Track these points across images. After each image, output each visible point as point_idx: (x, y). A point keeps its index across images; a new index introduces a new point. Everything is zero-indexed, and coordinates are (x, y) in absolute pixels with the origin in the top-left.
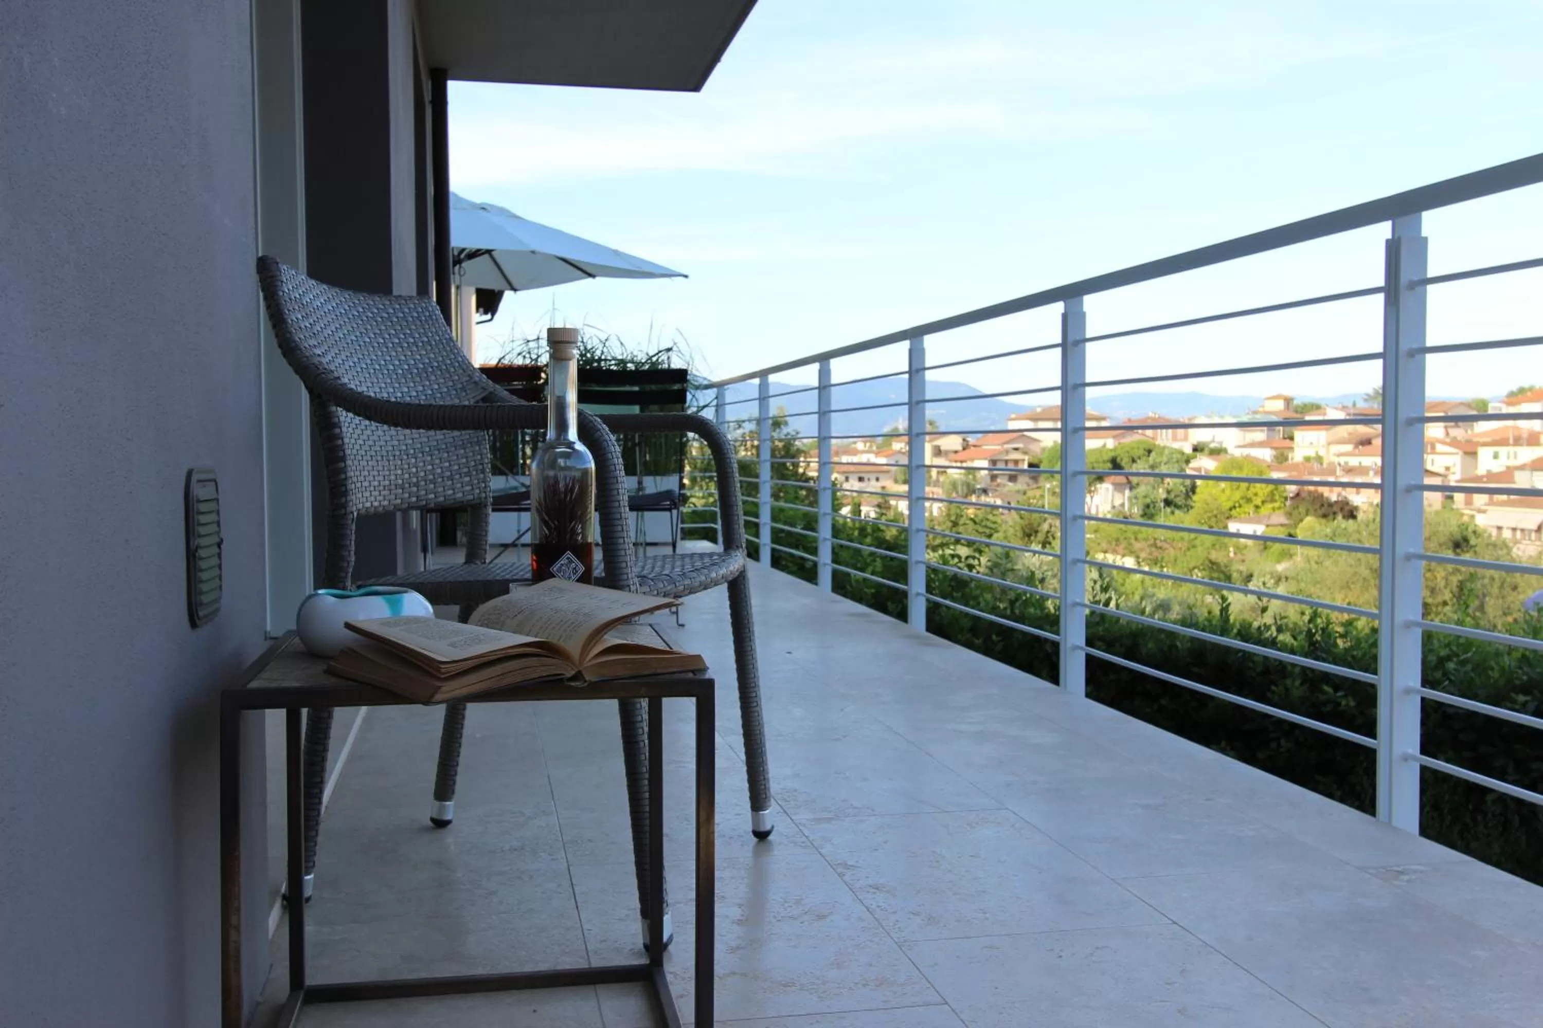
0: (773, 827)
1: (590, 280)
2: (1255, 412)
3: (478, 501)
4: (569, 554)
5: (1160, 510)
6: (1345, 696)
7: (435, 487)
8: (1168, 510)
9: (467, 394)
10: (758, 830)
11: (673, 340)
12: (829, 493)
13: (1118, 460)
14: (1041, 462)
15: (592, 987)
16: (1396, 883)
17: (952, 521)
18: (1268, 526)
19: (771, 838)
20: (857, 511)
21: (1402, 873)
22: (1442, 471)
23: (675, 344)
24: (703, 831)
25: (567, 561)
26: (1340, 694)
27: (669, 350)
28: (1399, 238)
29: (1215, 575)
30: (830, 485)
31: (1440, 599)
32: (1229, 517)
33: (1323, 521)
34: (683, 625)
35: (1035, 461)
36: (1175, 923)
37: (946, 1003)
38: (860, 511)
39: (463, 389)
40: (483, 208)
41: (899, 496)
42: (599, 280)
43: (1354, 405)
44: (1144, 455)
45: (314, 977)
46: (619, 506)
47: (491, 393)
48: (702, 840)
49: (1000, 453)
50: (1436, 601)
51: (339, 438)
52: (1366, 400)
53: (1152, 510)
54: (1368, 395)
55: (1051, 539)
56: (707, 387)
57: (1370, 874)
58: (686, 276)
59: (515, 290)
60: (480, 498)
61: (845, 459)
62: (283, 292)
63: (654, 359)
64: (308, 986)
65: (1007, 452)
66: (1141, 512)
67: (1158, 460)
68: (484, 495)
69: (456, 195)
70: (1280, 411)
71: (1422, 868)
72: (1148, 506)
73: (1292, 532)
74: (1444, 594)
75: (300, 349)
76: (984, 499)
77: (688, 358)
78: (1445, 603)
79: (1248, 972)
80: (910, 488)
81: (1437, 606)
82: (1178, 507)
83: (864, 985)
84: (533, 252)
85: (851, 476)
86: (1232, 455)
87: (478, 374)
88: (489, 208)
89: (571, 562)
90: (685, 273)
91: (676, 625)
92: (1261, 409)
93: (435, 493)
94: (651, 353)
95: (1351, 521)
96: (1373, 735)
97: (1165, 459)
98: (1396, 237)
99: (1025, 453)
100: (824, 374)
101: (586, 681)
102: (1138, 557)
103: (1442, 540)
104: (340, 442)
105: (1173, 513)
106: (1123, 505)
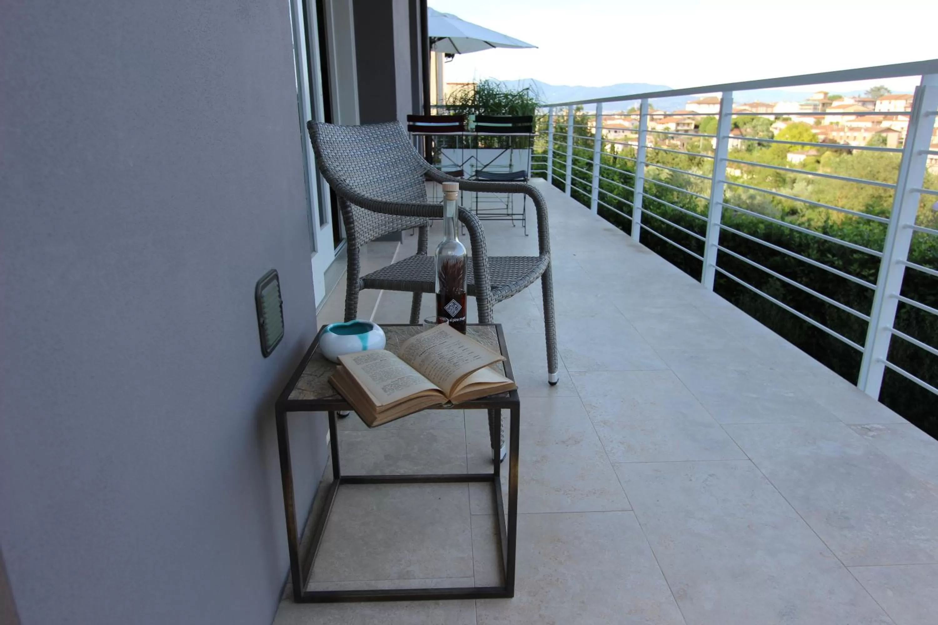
0: (558, 380)
1: (493, 49)
2: (808, 100)
3: (423, 225)
4: (453, 301)
5: (755, 148)
6: (838, 260)
7: (401, 221)
8: (759, 147)
9: (417, 172)
10: (550, 381)
11: (530, 84)
12: (600, 143)
13: (737, 124)
14: (700, 124)
15: (467, 483)
16: (865, 437)
17: (656, 153)
18: (807, 156)
19: (558, 384)
20: (613, 148)
21: (870, 430)
22: (899, 129)
23: (531, 86)
24: (512, 471)
25: (453, 304)
26: (835, 258)
27: (528, 89)
28: (925, 86)
29: (778, 179)
30: (600, 139)
31: (888, 194)
32: (789, 151)
33: (835, 154)
34: (527, 235)
35: (697, 124)
36: (750, 459)
37: (633, 510)
38: (614, 147)
39: (415, 169)
40: (445, 16)
41: (632, 140)
42: (498, 49)
43: (859, 96)
44: (750, 121)
45: (343, 472)
46: (483, 259)
47: (429, 170)
48: (512, 475)
49: (681, 119)
50: (886, 195)
51: (350, 213)
52: (866, 94)
53: (751, 148)
54: (867, 91)
55: (702, 162)
56: (546, 106)
57: (853, 429)
58: (537, 48)
59: (460, 53)
60: (424, 223)
61: (609, 122)
62: (320, 139)
63: (521, 93)
64: (342, 476)
65: (685, 119)
66: (746, 149)
67: (757, 123)
68: (425, 222)
69: (432, 9)
70: (822, 100)
71: (881, 427)
72: (749, 146)
73: (818, 159)
74: (890, 192)
75: (329, 171)
76: (672, 141)
77: (537, 93)
78: (890, 196)
79: (786, 500)
80: (639, 136)
81: (886, 197)
82: (764, 146)
83: (594, 493)
84: (467, 38)
85: (611, 130)
86: (794, 121)
87: (422, 161)
88: (447, 15)
89: (455, 304)
90: (537, 46)
91: (524, 234)
92: (811, 99)
93: (401, 224)
94: (520, 90)
95: (849, 156)
96: (863, 345)
97: (760, 123)
98: (923, 86)
99: (693, 120)
100: (599, 109)
101: (453, 404)
102: (742, 170)
103: (894, 165)
104: (351, 214)
105: (761, 149)
106: (737, 145)
